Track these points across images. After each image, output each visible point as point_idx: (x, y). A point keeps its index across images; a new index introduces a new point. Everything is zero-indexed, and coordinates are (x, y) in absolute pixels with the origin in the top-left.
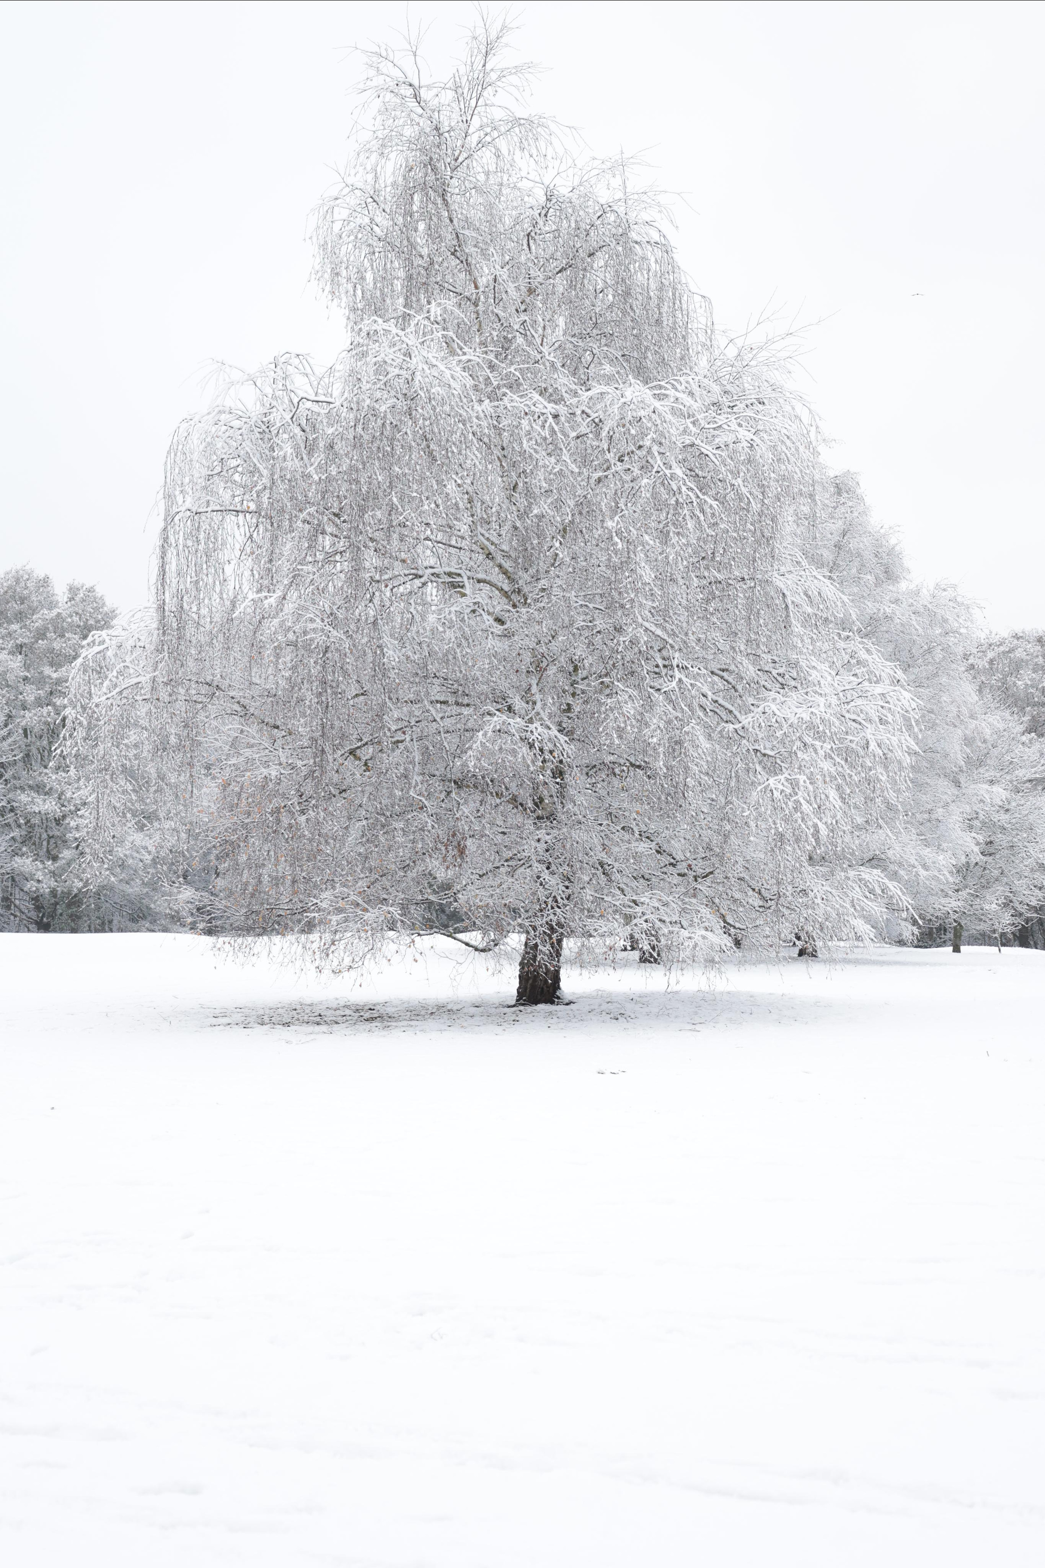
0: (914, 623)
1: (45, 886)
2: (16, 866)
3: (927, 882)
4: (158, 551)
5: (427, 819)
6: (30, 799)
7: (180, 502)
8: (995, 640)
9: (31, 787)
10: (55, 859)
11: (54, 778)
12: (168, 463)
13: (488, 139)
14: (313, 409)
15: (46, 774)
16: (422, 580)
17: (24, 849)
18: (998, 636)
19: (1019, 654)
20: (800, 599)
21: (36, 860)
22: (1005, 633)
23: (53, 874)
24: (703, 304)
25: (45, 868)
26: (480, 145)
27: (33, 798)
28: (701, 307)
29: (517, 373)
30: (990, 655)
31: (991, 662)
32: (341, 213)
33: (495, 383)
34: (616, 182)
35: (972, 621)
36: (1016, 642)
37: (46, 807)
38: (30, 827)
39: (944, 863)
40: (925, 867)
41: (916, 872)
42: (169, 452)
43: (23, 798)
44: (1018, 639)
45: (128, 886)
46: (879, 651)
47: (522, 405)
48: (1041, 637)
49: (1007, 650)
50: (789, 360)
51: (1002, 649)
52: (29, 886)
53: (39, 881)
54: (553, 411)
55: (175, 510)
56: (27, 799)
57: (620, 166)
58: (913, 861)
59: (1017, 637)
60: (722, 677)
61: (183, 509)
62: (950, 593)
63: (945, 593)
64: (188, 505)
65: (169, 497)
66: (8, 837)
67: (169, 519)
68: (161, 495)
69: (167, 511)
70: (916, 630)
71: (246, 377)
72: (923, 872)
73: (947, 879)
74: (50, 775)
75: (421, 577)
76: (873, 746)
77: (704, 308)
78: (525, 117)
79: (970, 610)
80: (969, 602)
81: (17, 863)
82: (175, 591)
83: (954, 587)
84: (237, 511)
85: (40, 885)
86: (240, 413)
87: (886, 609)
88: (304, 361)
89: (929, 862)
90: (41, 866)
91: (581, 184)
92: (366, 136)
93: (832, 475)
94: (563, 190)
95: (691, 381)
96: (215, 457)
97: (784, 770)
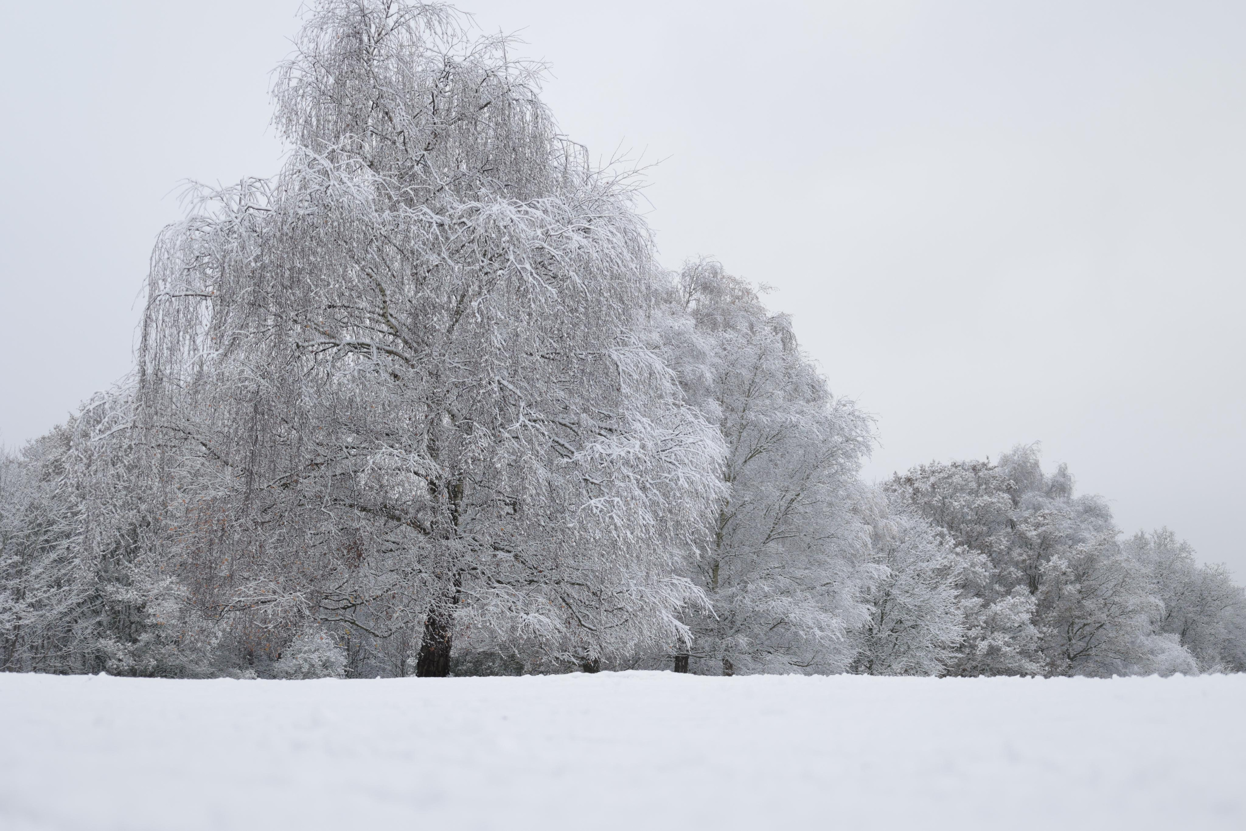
0: (816, 430)
1: (125, 664)
2: (100, 646)
3: (822, 641)
4: (142, 324)
5: (332, 528)
6: (115, 589)
7: (162, 288)
8: (937, 467)
9: (118, 579)
10: (135, 641)
11: (136, 571)
12: (153, 259)
13: (402, 20)
14: (254, 214)
15: (130, 568)
16: (339, 348)
17: (108, 632)
18: (939, 466)
19: (956, 479)
20: (631, 369)
21: (118, 641)
22: (947, 462)
23: (133, 654)
24: (582, 152)
25: (126, 649)
26: (397, 25)
27: (118, 588)
28: (580, 154)
29: (412, 193)
30: (932, 479)
31: (933, 486)
32: (296, 73)
33: (395, 199)
34: (499, 54)
35: (867, 432)
36: (954, 469)
37: (129, 596)
38: (114, 613)
39: (836, 625)
40: (821, 629)
41: (813, 632)
42: (154, 251)
43: (109, 588)
44: (956, 467)
45: (197, 666)
46: (705, 417)
47: (413, 215)
48: (975, 466)
49: (946, 476)
50: (634, 191)
51: (942, 475)
52: (110, 664)
53: (120, 660)
54: (439, 221)
55: (157, 293)
56: (112, 589)
57: (500, 42)
58: (810, 624)
59: (955, 465)
60: (571, 429)
61: (163, 293)
62: (848, 408)
63: (845, 408)
64: (167, 290)
65: (153, 284)
66: (94, 622)
67: (153, 299)
68: (147, 282)
69: (151, 296)
70: (817, 436)
71: (214, 193)
72: (818, 633)
73: (838, 638)
74: (134, 569)
75: (338, 345)
76: (682, 481)
77: (582, 155)
78: (430, 4)
79: (866, 422)
80: (864, 416)
81: (101, 643)
82: (153, 356)
83: (852, 403)
84: (206, 296)
85: (121, 664)
86: (210, 221)
87: (792, 418)
88: (265, 185)
89: (823, 624)
90: (122, 647)
91: (472, 54)
92: (309, 16)
93: (770, 317)
94: (458, 60)
95: (546, 202)
96: (192, 255)
97: (606, 494)
